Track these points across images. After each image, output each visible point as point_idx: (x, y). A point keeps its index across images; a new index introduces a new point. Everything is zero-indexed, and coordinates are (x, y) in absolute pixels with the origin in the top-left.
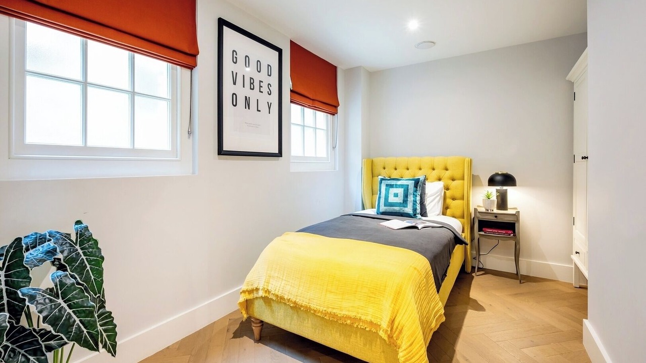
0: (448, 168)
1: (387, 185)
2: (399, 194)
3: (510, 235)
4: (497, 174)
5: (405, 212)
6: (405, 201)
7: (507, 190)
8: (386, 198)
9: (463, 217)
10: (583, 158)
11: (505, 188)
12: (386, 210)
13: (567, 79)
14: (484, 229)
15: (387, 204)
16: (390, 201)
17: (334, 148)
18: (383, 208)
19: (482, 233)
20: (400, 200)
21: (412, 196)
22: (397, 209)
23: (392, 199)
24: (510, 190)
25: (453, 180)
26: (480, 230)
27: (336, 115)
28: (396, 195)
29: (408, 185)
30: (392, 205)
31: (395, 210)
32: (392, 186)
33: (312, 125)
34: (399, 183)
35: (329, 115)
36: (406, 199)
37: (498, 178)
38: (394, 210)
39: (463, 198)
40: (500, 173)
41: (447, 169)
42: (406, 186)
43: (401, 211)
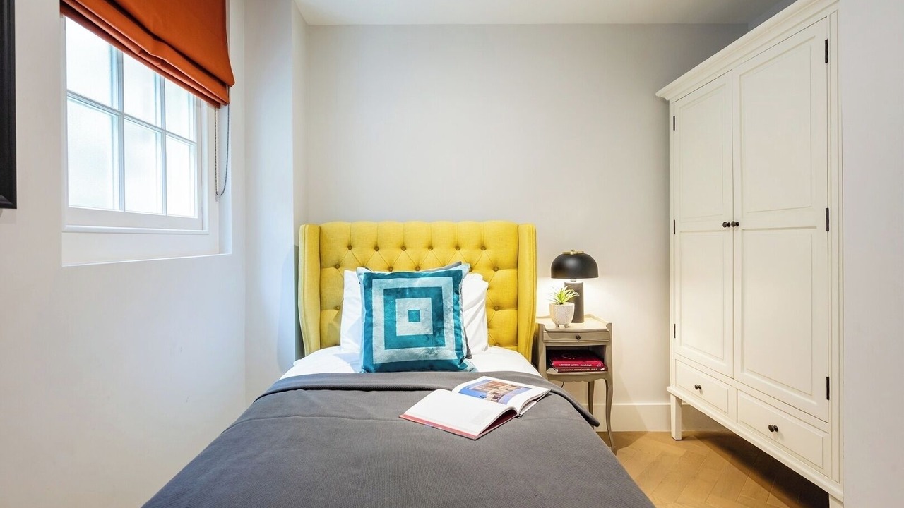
0: (487, 244)
1: (387, 292)
2: (421, 314)
3: (599, 370)
4: (567, 256)
5: (441, 357)
6: (438, 329)
7: (581, 285)
8: (390, 328)
9: (515, 343)
10: (726, 225)
11: (579, 281)
12: (392, 357)
13: (659, 94)
14: (554, 363)
15: (393, 341)
16: (399, 333)
17: (219, 194)
18: (382, 354)
19: (552, 371)
20: (423, 328)
21: (451, 314)
22: (419, 352)
23: (405, 328)
24: (588, 284)
25: (496, 268)
26: (549, 365)
27: (224, 109)
28: (414, 316)
29: (440, 289)
30: (406, 343)
31: (416, 355)
32: (400, 293)
33: (152, 117)
34: (417, 283)
35: (204, 103)
36: (439, 326)
37: (571, 263)
38: (411, 354)
39: (516, 305)
40: (572, 253)
41: (483, 248)
42: (437, 292)
43: (431, 357)
